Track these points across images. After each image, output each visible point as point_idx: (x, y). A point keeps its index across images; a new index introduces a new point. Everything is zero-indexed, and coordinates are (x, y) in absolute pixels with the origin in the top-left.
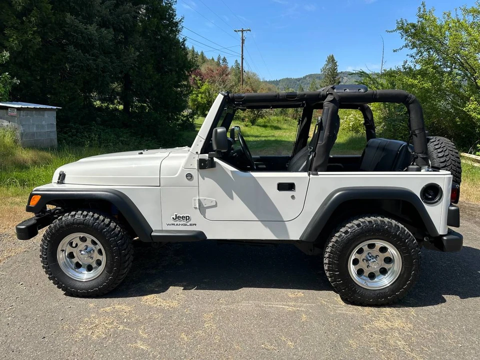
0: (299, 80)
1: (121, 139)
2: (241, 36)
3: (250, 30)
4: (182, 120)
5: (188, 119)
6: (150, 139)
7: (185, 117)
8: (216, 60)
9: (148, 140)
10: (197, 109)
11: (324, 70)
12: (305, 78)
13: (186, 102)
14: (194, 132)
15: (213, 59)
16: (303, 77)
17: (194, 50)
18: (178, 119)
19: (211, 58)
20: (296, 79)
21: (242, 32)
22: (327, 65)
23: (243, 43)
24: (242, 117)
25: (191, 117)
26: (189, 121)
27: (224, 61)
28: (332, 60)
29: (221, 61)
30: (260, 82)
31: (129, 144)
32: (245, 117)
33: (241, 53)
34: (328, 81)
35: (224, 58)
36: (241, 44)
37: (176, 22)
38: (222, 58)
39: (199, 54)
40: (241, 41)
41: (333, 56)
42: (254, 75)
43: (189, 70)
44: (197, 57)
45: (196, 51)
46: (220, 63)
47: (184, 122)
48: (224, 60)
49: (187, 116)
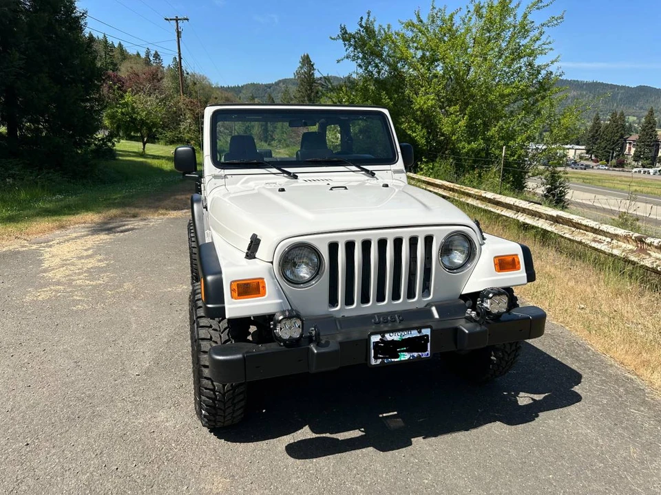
0: (269, 86)
1: (11, 172)
2: (176, 27)
3: (187, 19)
4: (95, 145)
5: (105, 143)
6: (52, 170)
7: (99, 141)
8: (143, 55)
9: (48, 173)
10: (118, 127)
11: (297, 74)
12: (277, 84)
13: (100, 121)
14: (115, 162)
15: (138, 55)
16: (276, 83)
17: (106, 41)
18: (89, 144)
19: (135, 53)
20: (266, 86)
21: (177, 21)
22: (301, 68)
23: (179, 36)
24: (187, 138)
25: (110, 141)
26: (106, 145)
27: (157, 58)
28: (306, 61)
29: (151, 58)
30: (212, 88)
31: (23, 179)
32: (191, 139)
33: (177, 51)
34: (303, 90)
35: (156, 52)
36: (176, 38)
37: (76, 17)
38: (153, 52)
39: (116, 46)
40: (176, 34)
41: (308, 56)
42: (204, 78)
43: (99, 78)
44: (112, 51)
45: (110, 42)
46: (150, 61)
47: (99, 147)
48: (157, 56)
49: (103, 139)
